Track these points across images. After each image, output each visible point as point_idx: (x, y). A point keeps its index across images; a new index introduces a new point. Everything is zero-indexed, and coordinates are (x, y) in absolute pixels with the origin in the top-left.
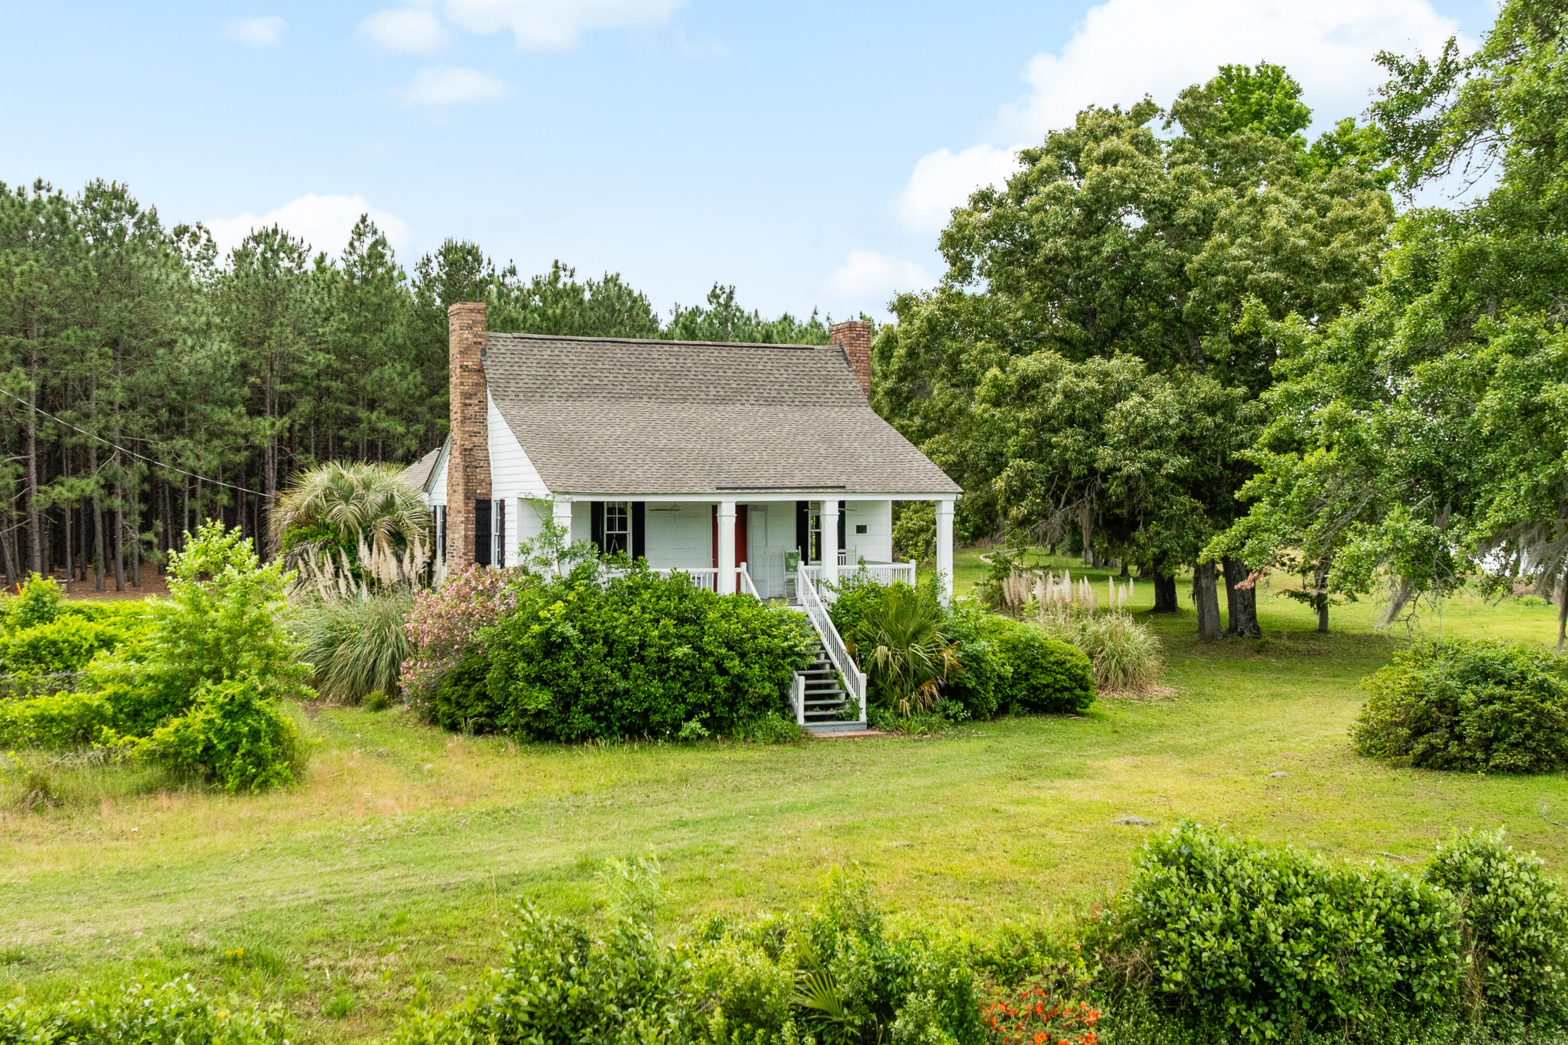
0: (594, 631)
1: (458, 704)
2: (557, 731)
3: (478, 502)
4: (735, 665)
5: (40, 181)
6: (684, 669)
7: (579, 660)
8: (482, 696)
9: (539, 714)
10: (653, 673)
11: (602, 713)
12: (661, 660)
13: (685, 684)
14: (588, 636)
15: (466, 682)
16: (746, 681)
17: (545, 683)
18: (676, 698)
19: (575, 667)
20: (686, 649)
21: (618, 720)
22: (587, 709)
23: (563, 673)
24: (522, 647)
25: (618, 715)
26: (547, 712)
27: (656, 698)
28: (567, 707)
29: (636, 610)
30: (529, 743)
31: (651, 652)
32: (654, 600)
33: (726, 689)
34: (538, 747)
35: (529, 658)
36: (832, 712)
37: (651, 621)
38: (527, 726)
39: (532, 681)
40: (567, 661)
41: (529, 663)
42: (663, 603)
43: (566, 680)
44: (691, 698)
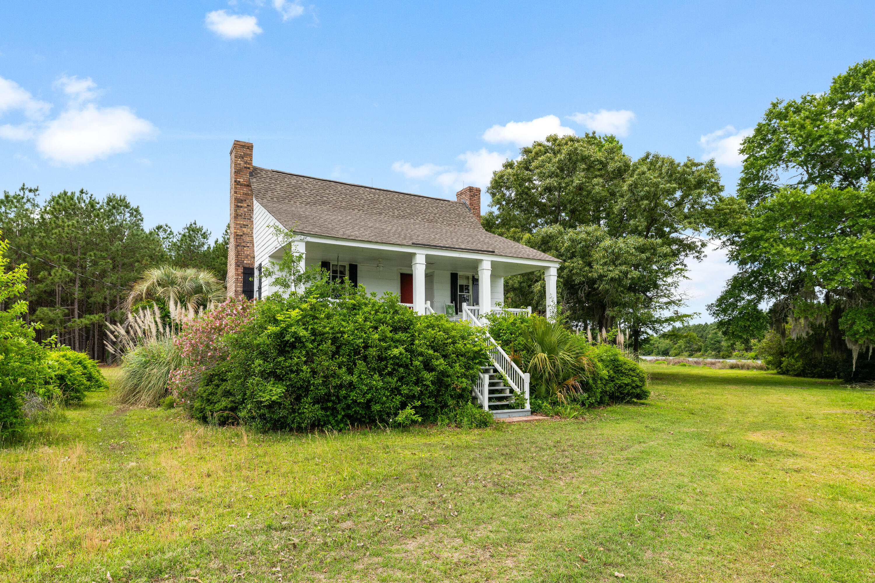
0: (324, 334)
1: (208, 400)
2: (289, 421)
3: (245, 268)
4: (440, 363)
5: (82, 190)
6: (401, 366)
7: (310, 358)
8: (228, 393)
9: (272, 405)
10: (374, 369)
11: (330, 404)
12: (381, 359)
13: (401, 379)
14: (318, 338)
15: (216, 382)
16: (448, 376)
17: (279, 378)
18: (392, 391)
19: (305, 363)
20: (401, 349)
21: (343, 409)
22: (316, 401)
23: (295, 368)
24: (259, 345)
25: (343, 405)
26: (280, 404)
27: (377, 389)
28: (298, 399)
29: (360, 318)
30: (265, 432)
31: (373, 352)
32: (373, 312)
33: (433, 383)
34: (271, 436)
35: (264, 355)
36: (505, 403)
37: (372, 327)
38: (262, 417)
39: (266, 375)
40: (299, 357)
41: (265, 360)
42: (381, 316)
43: (298, 374)
44: (405, 390)
